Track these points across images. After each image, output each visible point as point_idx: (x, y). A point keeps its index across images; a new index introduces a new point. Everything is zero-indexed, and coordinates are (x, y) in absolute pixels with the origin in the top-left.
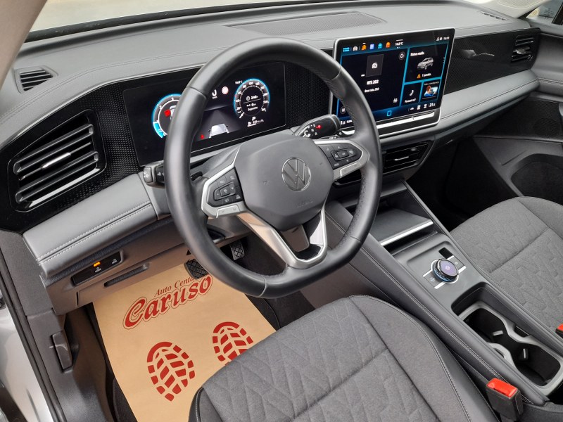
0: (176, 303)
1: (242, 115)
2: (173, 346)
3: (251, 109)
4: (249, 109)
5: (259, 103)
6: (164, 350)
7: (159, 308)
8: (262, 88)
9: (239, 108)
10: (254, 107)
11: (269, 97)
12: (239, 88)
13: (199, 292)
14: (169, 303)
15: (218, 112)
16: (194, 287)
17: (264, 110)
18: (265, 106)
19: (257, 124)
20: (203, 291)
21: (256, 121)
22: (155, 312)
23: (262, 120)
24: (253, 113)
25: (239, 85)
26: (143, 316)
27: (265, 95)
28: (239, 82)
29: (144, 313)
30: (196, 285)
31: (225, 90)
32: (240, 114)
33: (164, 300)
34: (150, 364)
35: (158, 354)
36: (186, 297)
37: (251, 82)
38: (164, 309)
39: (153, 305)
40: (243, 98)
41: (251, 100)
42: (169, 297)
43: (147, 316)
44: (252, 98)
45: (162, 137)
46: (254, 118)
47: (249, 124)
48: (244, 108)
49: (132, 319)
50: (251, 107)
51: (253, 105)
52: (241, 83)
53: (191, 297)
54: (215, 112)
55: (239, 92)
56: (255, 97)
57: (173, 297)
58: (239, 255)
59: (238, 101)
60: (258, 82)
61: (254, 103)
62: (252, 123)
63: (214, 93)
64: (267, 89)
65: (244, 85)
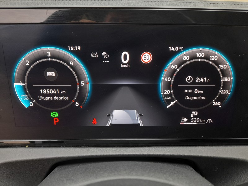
1: (172, 104)
3: (192, 98)
4: (187, 98)
8: (222, 67)
9: (167, 92)
10: (198, 95)
11: (232, 85)
12: (176, 58)
15: (128, 90)
17: (218, 104)
18: (222, 98)
19: (199, 125)
21: (198, 120)
23: (210, 120)
24: (195, 105)
25: (175, 53)
27: (226, 79)
28: (177, 49)
31: (146, 58)
32: (169, 102)
37: (200, 52)
40: (180, 76)
41: (194, 82)
45: (26, 107)
46: (195, 113)
47: (184, 121)
48: (178, 93)
50: (193, 94)
51: (196, 91)
52: (179, 51)
54: (123, 88)
55: (172, 65)
56: (205, 79)
59: (169, 79)
60: (216, 55)
61: (199, 88)
62: (189, 121)
63: (125, 58)
64: (231, 71)
65: (185, 55)
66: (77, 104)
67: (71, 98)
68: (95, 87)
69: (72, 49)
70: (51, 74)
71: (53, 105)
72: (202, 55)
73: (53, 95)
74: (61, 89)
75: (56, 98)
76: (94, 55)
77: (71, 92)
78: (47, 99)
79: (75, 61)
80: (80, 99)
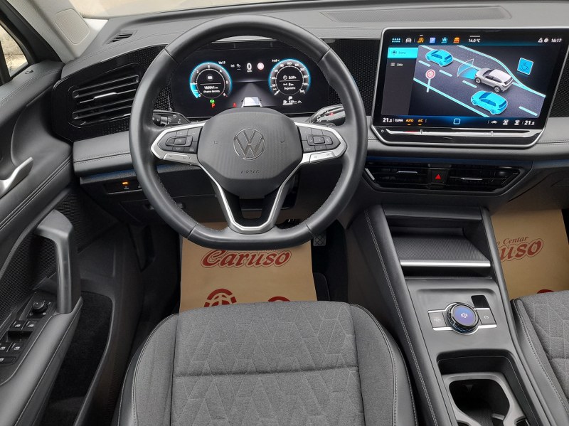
0: (250, 263)
1: (277, 92)
2: (231, 296)
3: (288, 89)
4: (285, 88)
5: (298, 84)
6: (224, 296)
7: (235, 261)
8: (302, 69)
9: (274, 85)
10: (291, 87)
11: (309, 80)
12: (277, 66)
13: (274, 262)
14: (244, 261)
15: (252, 85)
16: (272, 257)
17: (303, 91)
18: (304, 88)
19: (294, 105)
20: (278, 263)
21: (293, 101)
22: (230, 263)
23: (299, 102)
24: (290, 92)
25: (275, 63)
26: (220, 262)
27: (305, 77)
28: (276, 61)
29: (221, 260)
30: (274, 255)
31: (261, 66)
32: (275, 91)
33: (242, 257)
34: (208, 301)
35: (218, 297)
36: (261, 262)
37: (289, 62)
38: (239, 263)
39: (231, 257)
40: (280, 76)
41: (288, 79)
42: (247, 256)
43: (223, 263)
44: (290, 78)
45: (197, 97)
46: (290, 98)
47: (285, 103)
48: (280, 86)
49: (210, 260)
50: (288, 86)
51: (290, 84)
52: (278, 62)
53: (265, 263)
54: (249, 84)
55: (275, 70)
56: (294, 77)
57: (250, 257)
58: (320, 243)
59: (274, 78)
60: (298, 63)
61: (292, 83)
62: (288, 102)
63: (249, 67)
64: (307, 72)
65: (281, 64)
66: (224, 95)
67: (221, 91)
68: (234, 84)
69: (221, 63)
70: (210, 78)
71: (212, 95)
72: (290, 63)
73: (211, 90)
74: (216, 86)
75: (213, 91)
76: (233, 66)
77: (221, 88)
78: (208, 92)
79: (222, 70)
80: (226, 92)
